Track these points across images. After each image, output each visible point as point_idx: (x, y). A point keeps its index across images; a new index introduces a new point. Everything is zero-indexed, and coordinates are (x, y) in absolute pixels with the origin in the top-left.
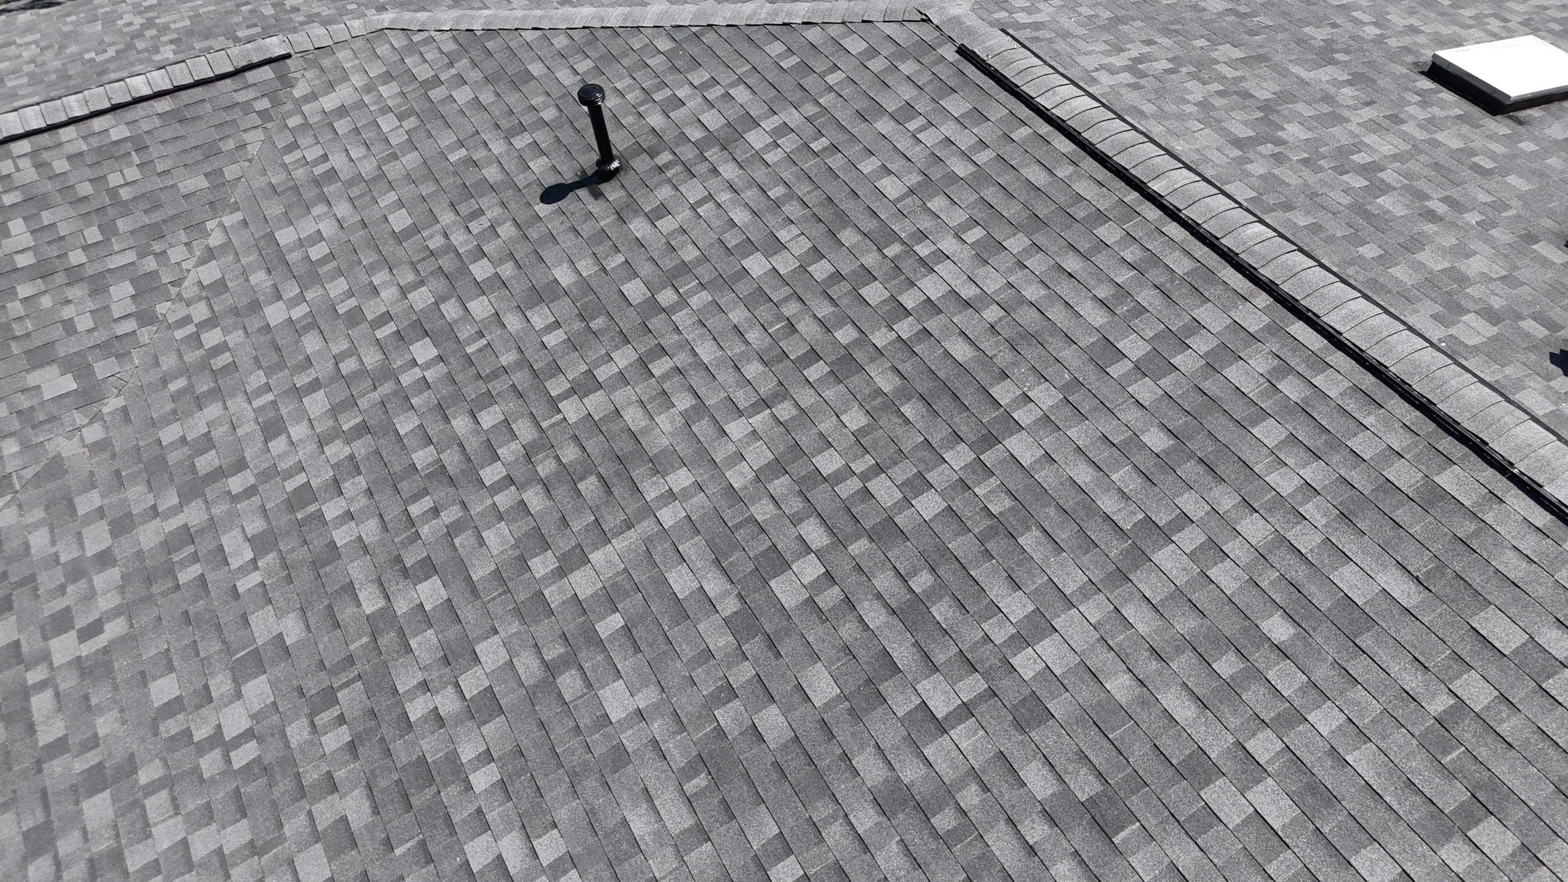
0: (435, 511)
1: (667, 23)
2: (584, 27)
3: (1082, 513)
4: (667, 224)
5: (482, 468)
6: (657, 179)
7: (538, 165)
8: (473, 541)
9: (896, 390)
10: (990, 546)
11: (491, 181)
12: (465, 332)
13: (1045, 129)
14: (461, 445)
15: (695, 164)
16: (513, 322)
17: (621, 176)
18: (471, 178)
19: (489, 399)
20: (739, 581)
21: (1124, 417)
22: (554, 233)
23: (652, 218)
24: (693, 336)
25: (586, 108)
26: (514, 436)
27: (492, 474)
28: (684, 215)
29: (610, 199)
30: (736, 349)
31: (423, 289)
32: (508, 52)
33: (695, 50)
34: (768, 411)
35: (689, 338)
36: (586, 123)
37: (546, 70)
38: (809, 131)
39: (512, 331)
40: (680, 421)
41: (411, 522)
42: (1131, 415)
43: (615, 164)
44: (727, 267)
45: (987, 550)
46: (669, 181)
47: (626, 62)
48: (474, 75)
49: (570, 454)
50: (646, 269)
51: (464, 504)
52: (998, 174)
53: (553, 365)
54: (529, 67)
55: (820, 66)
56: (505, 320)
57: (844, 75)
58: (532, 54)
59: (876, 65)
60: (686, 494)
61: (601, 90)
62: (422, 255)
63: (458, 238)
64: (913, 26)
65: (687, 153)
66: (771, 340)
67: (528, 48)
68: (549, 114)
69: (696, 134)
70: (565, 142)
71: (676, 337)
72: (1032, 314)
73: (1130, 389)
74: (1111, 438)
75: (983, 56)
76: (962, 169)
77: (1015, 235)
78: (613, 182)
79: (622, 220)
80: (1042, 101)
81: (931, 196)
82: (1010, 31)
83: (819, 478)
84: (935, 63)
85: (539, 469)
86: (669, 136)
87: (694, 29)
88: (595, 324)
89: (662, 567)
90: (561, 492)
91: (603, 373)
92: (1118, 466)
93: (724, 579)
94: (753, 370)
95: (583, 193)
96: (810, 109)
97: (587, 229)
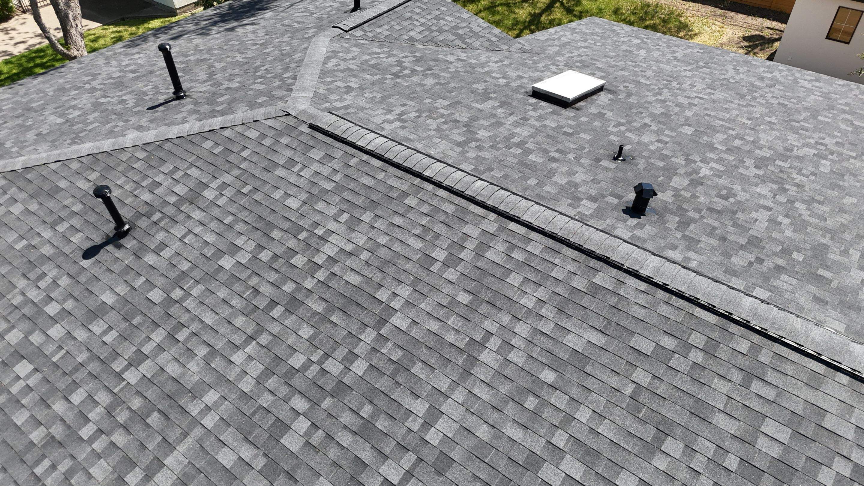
0: (54, 467)
1: (140, 143)
2: (88, 155)
3: (439, 346)
4: (166, 253)
5: (80, 429)
6: (154, 230)
7: (77, 238)
8: (84, 477)
9: (325, 310)
10: (398, 379)
11: (47, 255)
12: (49, 349)
13: (365, 157)
14: (62, 420)
15: (176, 215)
16: (81, 335)
17: (132, 232)
18: (33, 256)
19: (75, 385)
20: (262, 446)
21: (446, 291)
22: (96, 275)
23: (157, 252)
24: (198, 312)
25: (100, 200)
26: (97, 403)
27: (86, 432)
28: (176, 246)
29: (128, 247)
30: (226, 312)
31: (15, 330)
32: (42, 178)
33: (161, 154)
34: (254, 342)
35: (196, 314)
36: (102, 208)
37: (69, 183)
38: (239, 184)
39: (81, 340)
40: (202, 363)
41: (38, 479)
42: (448, 289)
43: (127, 227)
44: (210, 268)
45: (396, 382)
46: (163, 228)
47: (120, 169)
48: (22, 196)
49: (136, 403)
50: (160, 281)
51: (73, 457)
52: (348, 184)
53: (114, 353)
54: (58, 184)
55: (236, 148)
56: (75, 335)
57: (251, 151)
58: (57, 176)
59: (267, 142)
60: (217, 405)
61: (107, 188)
62: (9, 310)
63: (32, 294)
64: (282, 119)
65: (170, 211)
66: (246, 302)
67: (54, 173)
68: (77, 208)
69: (173, 199)
70: (91, 221)
71: (188, 315)
72: (386, 250)
73: (444, 276)
74: (442, 303)
75: (323, 127)
76: (328, 186)
77: (365, 213)
78: (128, 237)
79: (138, 257)
80: (360, 143)
81: (316, 203)
82: (333, 112)
83: (294, 371)
84: (299, 135)
85: (118, 419)
86: (156, 204)
87: (157, 143)
88: (135, 322)
89: (212, 453)
90: (137, 428)
91: (147, 349)
92: (450, 317)
93: (253, 447)
94: (239, 321)
95: (110, 248)
96: (236, 172)
97: (117, 268)
